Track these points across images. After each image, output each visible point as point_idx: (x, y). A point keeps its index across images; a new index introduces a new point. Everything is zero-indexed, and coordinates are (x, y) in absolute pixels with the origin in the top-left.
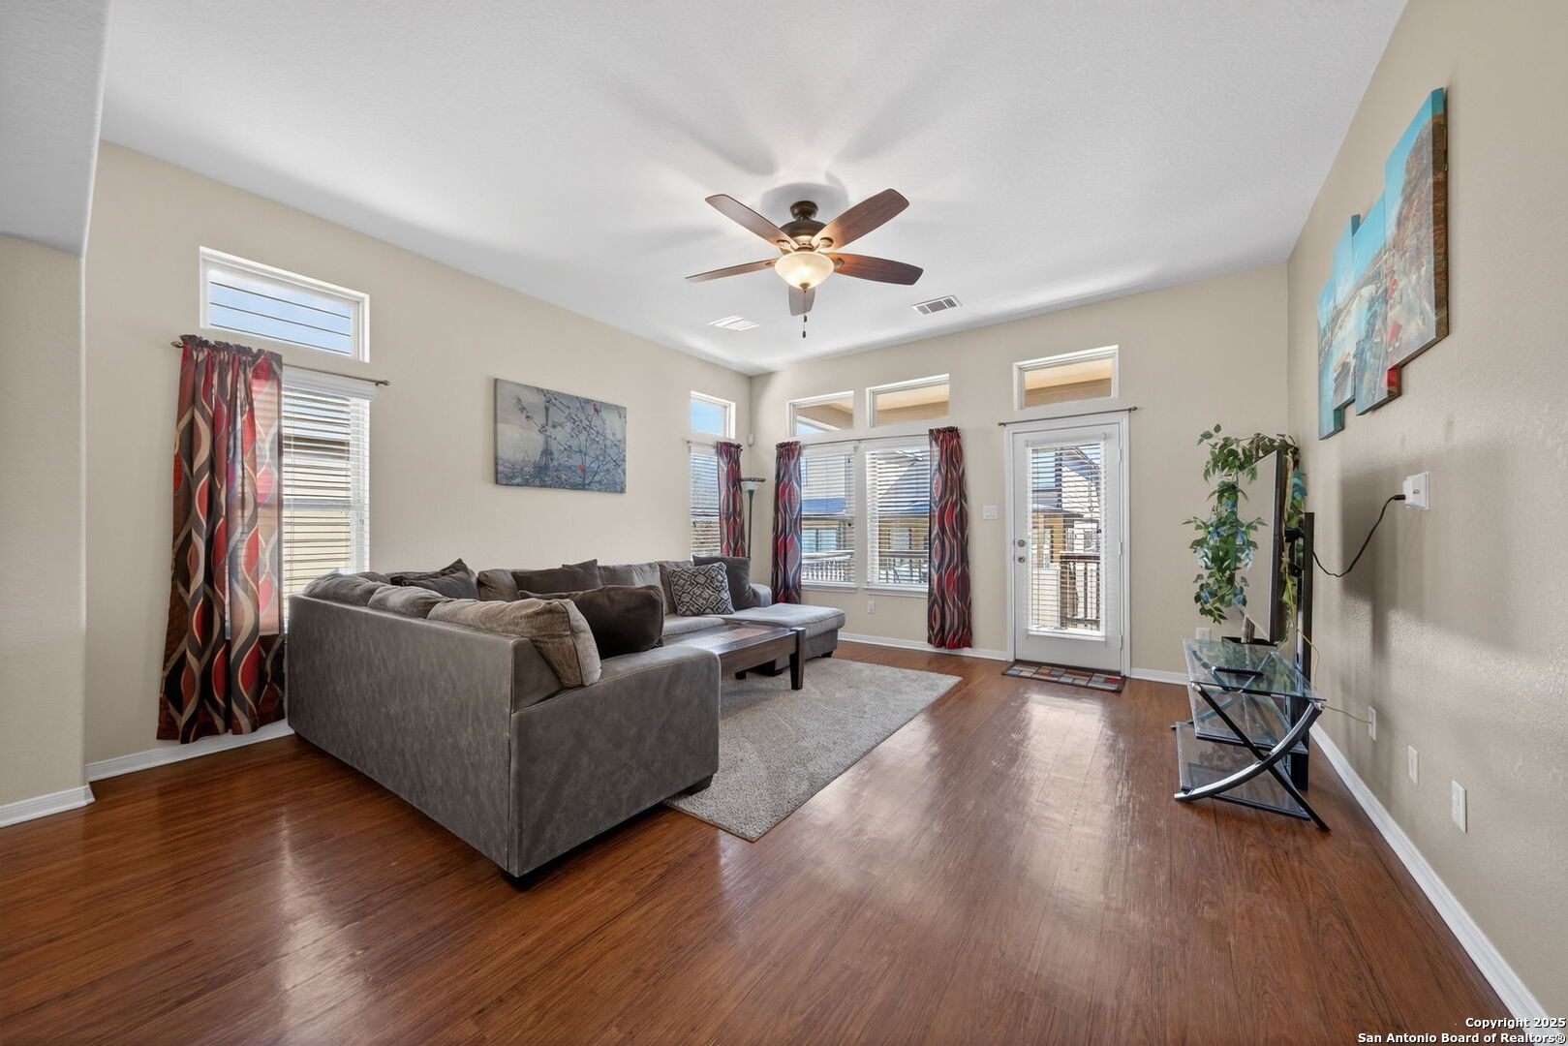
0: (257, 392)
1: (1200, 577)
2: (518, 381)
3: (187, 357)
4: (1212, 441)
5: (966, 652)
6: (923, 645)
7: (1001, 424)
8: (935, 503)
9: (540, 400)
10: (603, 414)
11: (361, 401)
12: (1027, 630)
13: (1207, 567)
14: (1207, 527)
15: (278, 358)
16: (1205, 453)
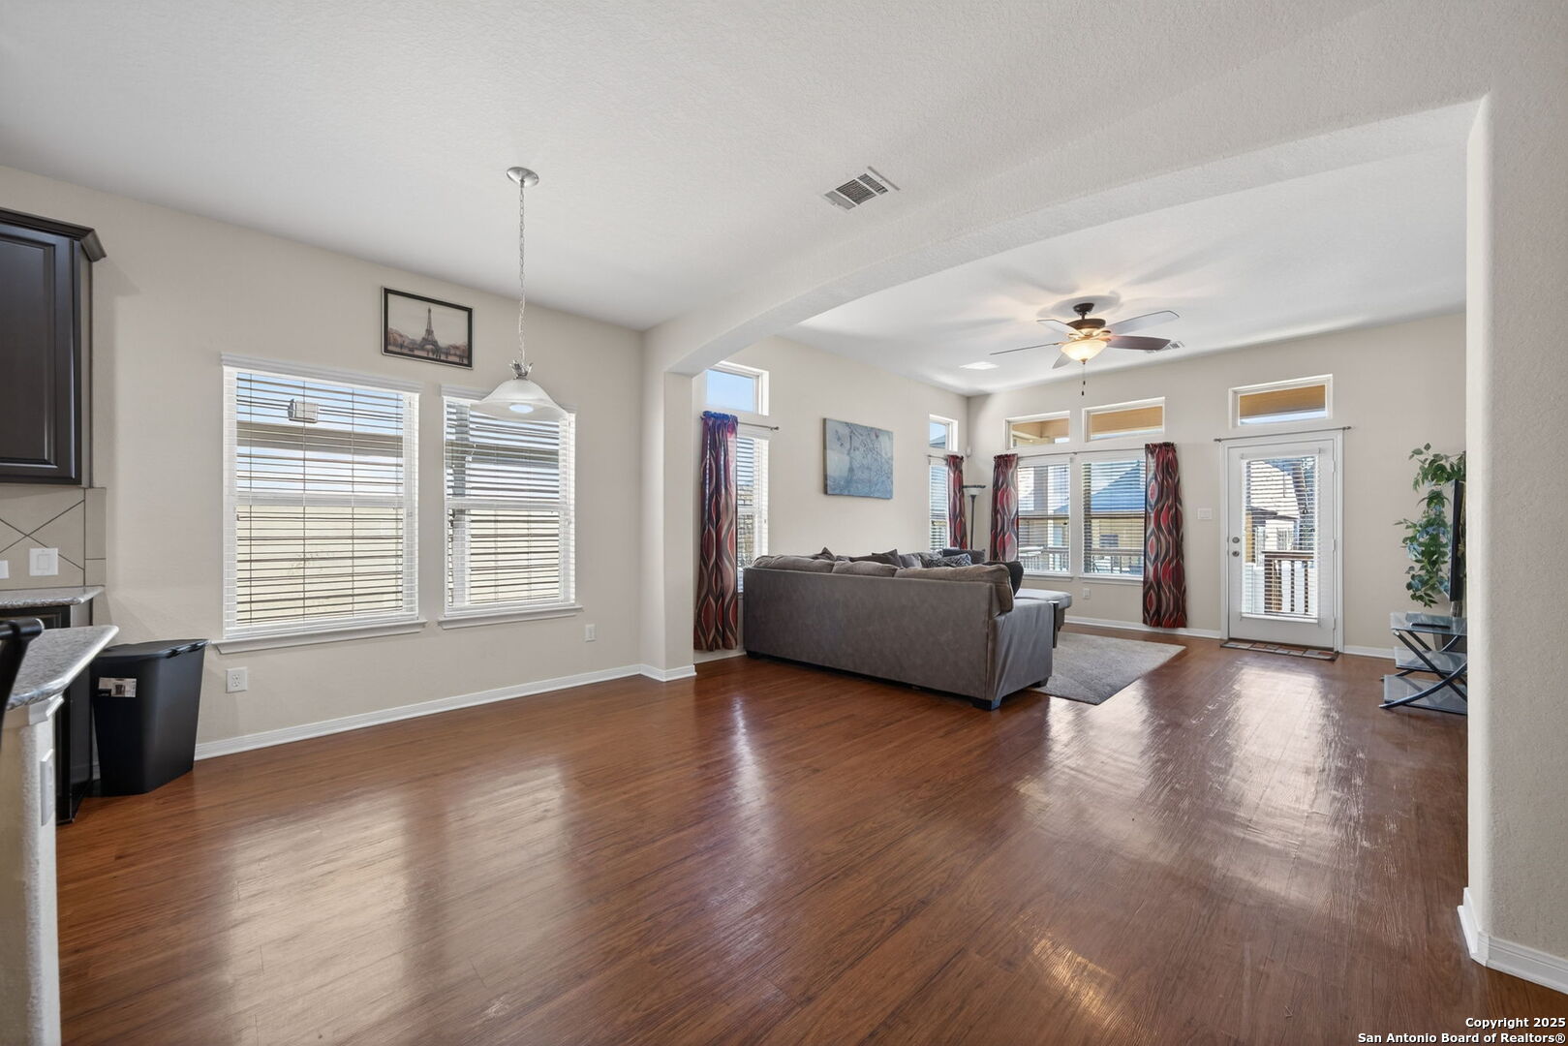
0: (732, 442)
1: (1412, 568)
2: (838, 419)
3: (705, 424)
4: (1422, 457)
5: (1181, 631)
6: (1140, 627)
7: (1216, 440)
8: (1151, 506)
9: (846, 431)
10: (881, 438)
11: (764, 441)
12: (1241, 613)
13: (1417, 561)
14: (1415, 526)
15: (735, 419)
16: (1414, 468)
